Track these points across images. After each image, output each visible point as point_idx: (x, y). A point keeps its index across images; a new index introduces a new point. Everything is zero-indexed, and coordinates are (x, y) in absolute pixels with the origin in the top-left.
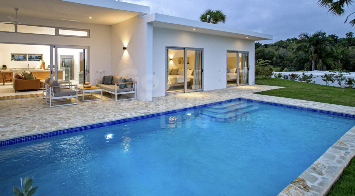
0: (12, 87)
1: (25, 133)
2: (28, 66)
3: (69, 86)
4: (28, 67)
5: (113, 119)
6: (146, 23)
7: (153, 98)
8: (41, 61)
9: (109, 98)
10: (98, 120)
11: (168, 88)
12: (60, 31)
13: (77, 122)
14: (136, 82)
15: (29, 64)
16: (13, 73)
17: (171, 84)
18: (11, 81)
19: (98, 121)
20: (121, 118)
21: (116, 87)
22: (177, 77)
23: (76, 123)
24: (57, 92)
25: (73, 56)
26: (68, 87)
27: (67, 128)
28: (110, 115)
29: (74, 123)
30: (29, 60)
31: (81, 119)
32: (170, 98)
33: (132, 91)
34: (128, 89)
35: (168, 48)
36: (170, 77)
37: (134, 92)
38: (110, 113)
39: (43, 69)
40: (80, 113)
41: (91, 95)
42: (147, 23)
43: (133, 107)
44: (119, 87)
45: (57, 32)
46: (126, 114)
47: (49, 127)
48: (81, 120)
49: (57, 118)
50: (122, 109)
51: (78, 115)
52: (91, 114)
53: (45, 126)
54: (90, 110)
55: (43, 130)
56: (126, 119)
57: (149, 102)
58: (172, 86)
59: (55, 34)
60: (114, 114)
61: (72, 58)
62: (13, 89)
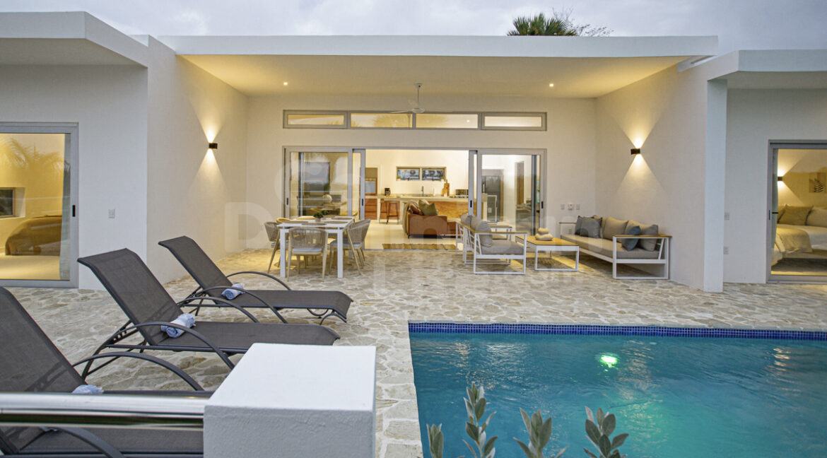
0: (401, 227)
1: (445, 316)
2: (422, 190)
3: (507, 233)
4: (421, 193)
5: (618, 320)
6: (707, 83)
7: (724, 283)
8: (443, 180)
9: (593, 270)
10: (581, 317)
11: (775, 262)
12: (487, 119)
13: (535, 313)
14: (670, 237)
15: (423, 187)
16: (401, 202)
17: (783, 250)
18: (397, 216)
19: (583, 319)
20: (638, 322)
21: (615, 246)
22: (810, 231)
23: (532, 315)
24: (487, 245)
25: (503, 170)
26: (504, 236)
27: (518, 321)
28: (609, 310)
29: (530, 315)
30: (423, 180)
31: (543, 308)
32: (788, 291)
33: (657, 258)
34: (646, 252)
35: (775, 146)
36: (781, 231)
37: (665, 261)
38: (608, 307)
39: (446, 195)
40: (536, 293)
41: (550, 259)
42: (708, 81)
43: (665, 299)
44: (620, 245)
45: (481, 121)
46: (653, 314)
47: (483, 314)
48: (543, 311)
49: (494, 298)
50: (636, 302)
51: (533, 298)
52: (561, 301)
53: (476, 310)
54: (557, 291)
55: (473, 317)
56: (653, 327)
57: (713, 294)
58: (787, 256)
59: (476, 127)
60: (619, 309)
61: (499, 173)
62: (403, 232)
